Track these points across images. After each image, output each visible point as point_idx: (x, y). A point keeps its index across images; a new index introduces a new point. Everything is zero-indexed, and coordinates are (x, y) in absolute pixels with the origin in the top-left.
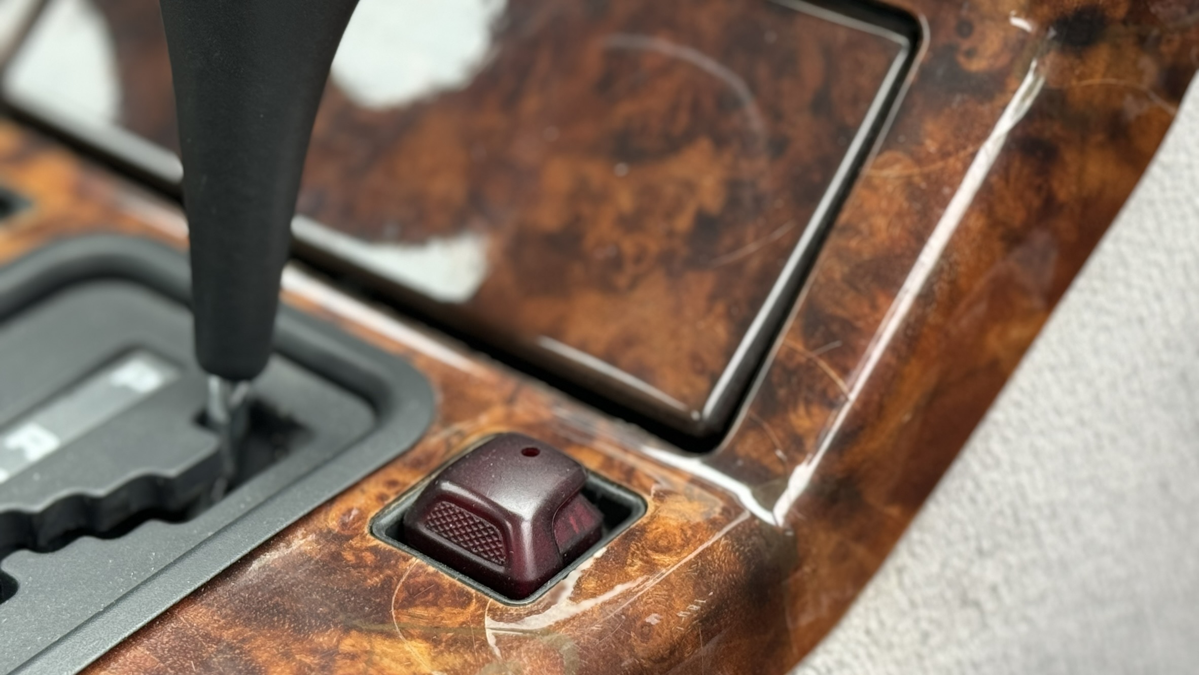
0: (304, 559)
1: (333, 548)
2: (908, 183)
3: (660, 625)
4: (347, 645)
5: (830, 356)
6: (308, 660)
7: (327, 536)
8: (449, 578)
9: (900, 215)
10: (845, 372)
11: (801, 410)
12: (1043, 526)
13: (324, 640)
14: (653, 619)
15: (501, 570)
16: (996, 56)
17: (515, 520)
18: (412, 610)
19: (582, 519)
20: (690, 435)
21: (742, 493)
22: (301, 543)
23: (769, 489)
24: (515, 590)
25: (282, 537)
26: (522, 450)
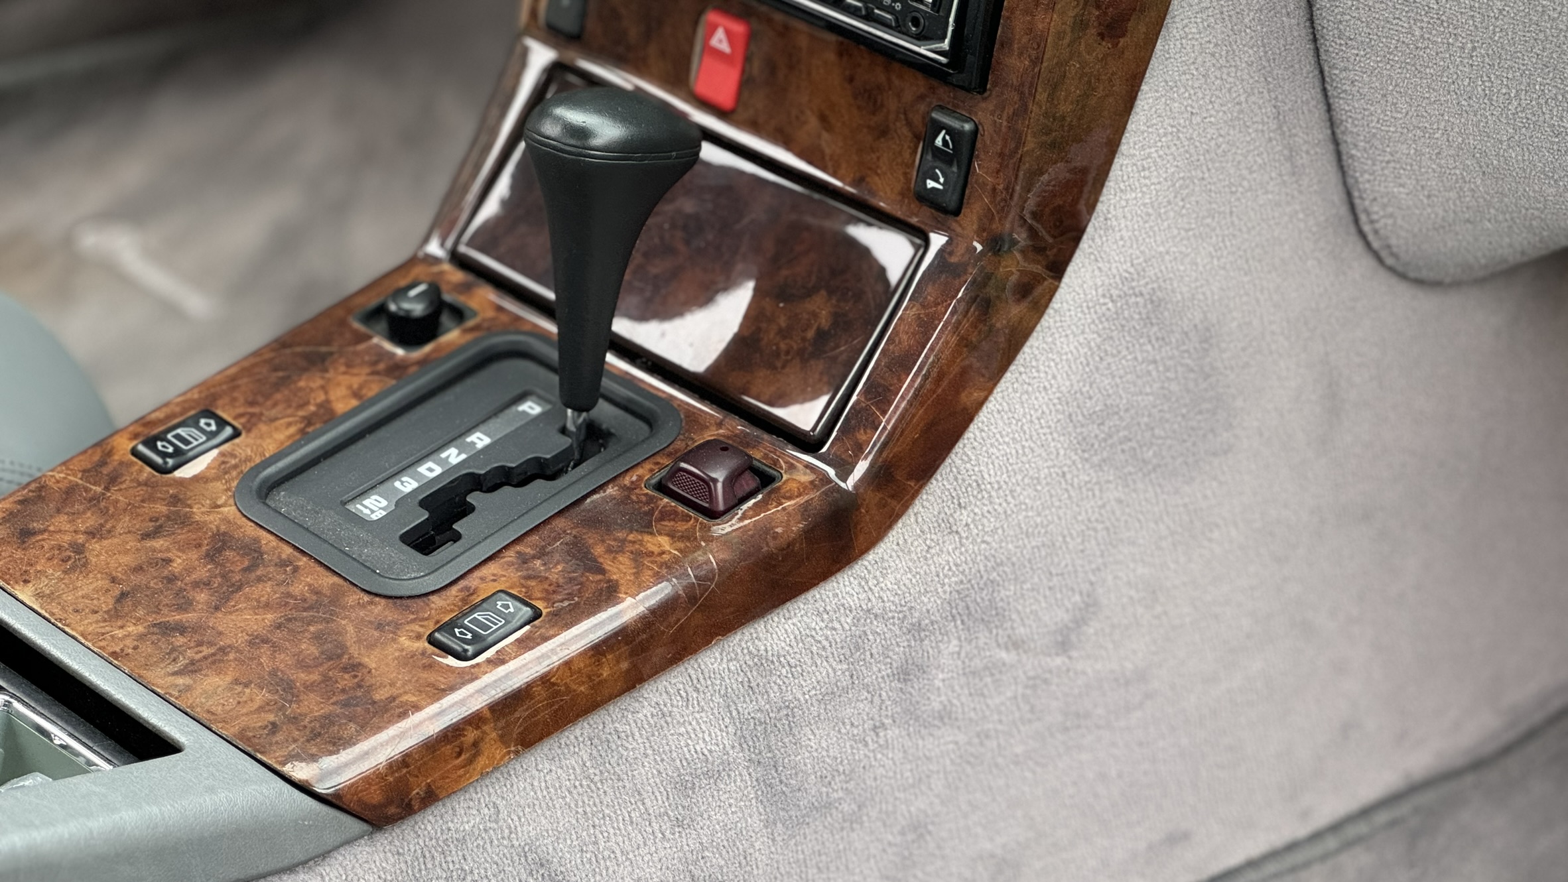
0: (612, 498)
1: (626, 493)
2: (919, 317)
3: (783, 533)
4: (631, 537)
5: (877, 404)
6: (612, 543)
7: (624, 488)
8: (681, 508)
9: (914, 334)
10: (884, 413)
11: (862, 431)
12: (994, 494)
13: (620, 535)
14: (779, 530)
15: (706, 505)
16: (963, 255)
17: (715, 481)
18: (663, 523)
19: (749, 482)
20: (808, 443)
21: (831, 472)
22: (611, 490)
23: (845, 470)
24: (713, 515)
25: (601, 487)
26: (720, 447)
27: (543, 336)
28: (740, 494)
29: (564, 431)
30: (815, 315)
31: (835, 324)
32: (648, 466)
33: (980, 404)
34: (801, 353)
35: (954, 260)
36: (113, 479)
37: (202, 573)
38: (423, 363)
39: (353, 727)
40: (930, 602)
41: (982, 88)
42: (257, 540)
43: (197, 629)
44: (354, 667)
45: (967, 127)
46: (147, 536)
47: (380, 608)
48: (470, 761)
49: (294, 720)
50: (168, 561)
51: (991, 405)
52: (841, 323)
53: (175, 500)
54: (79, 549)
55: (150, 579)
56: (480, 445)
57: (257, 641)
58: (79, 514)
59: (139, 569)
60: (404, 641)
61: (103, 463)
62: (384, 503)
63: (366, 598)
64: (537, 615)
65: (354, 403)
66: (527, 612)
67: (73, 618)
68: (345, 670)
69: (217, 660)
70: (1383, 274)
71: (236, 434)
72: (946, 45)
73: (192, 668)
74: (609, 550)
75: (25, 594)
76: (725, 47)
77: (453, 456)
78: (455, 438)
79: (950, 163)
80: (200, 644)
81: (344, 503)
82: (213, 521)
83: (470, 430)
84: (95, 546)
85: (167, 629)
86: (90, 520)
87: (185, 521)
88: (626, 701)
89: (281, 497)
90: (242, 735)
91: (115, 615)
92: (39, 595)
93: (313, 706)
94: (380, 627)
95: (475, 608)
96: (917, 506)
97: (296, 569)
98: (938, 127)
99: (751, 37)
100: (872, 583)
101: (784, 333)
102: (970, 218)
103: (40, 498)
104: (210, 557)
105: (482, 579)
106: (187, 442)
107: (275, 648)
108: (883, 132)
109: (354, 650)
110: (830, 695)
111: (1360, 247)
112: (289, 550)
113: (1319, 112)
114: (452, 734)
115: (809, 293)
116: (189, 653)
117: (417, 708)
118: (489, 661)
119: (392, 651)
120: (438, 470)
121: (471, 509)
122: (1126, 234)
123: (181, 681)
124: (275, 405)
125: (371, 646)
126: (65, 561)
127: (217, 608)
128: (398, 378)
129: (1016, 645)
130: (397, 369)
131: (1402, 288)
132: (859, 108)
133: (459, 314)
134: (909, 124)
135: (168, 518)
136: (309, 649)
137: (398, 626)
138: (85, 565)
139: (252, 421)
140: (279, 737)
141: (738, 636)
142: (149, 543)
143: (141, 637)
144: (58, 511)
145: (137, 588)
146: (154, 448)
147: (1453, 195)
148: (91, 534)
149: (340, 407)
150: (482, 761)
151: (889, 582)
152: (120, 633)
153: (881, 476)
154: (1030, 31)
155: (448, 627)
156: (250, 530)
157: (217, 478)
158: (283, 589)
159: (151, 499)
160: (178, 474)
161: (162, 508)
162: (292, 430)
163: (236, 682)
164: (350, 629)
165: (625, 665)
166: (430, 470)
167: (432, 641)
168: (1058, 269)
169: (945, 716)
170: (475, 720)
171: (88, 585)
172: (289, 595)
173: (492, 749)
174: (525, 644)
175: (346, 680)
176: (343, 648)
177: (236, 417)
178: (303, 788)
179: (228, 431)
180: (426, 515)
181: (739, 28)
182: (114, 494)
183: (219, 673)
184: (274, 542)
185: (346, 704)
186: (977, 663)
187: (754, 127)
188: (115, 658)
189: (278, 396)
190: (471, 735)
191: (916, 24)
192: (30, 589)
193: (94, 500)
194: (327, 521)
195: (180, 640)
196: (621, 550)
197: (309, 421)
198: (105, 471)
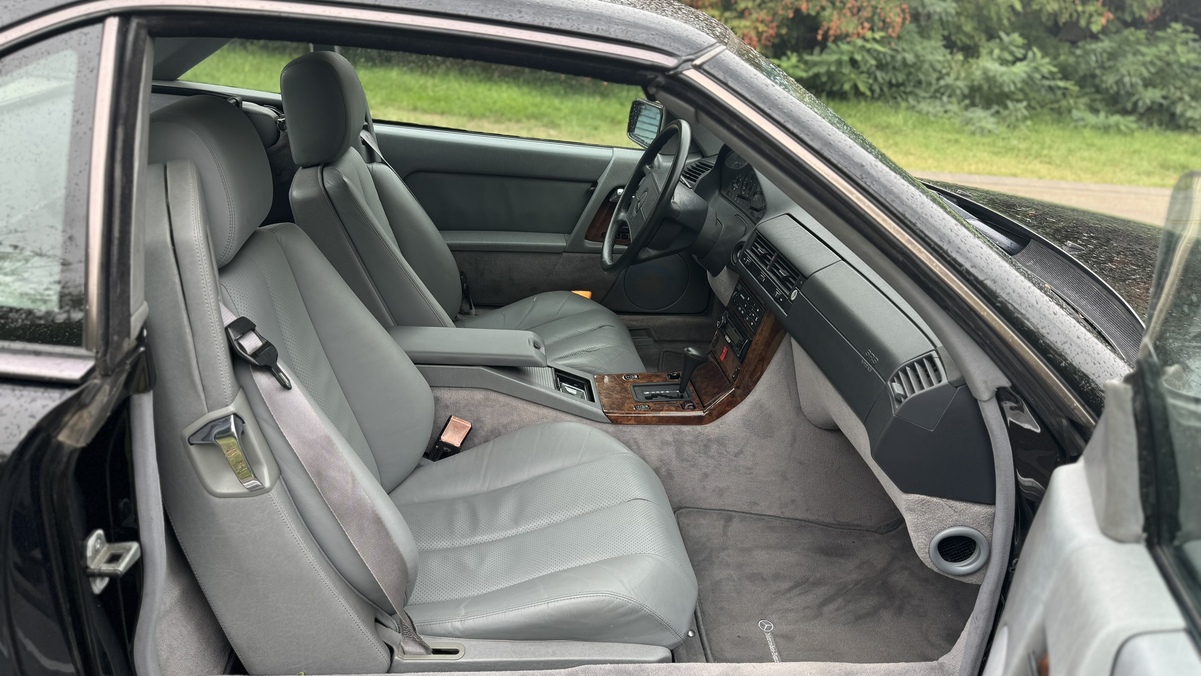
19: (692, 407)
20: (704, 407)
23: (705, 411)
24: (684, 409)
25: (674, 401)
26: (692, 402)
28: (689, 408)
29: (678, 395)
32: (682, 401)
36: (619, 378)
37: (619, 390)
38: (669, 381)
39: (616, 409)
41: (742, 364)
42: (628, 390)
43: (610, 394)
44: (623, 405)
45: (739, 369)
46: (617, 384)
47: (633, 401)
48: (629, 421)
50: (616, 387)
52: (717, 393)
53: (624, 382)
55: (612, 388)
56: (667, 392)
57: (616, 397)
60: (632, 405)
62: (648, 393)
65: (658, 383)
66: (649, 409)
67: (598, 386)
70: (804, 420)
71: (639, 379)
72: (739, 355)
74: (666, 407)
75: (596, 381)
76: (724, 352)
77: (662, 392)
78: (665, 391)
80: (610, 396)
81: (643, 391)
82: (625, 386)
83: (667, 390)
84: (610, 383)
85: (607, 392)
86: (612, 380)
87: (623, 385)
89: (636, 388)
90: (603, 405)
91: (603, 389)
93: (614, 406)
94: (631, 403)
95: (643, 405)
96: (715, 421)
97: (629, 394)
99: (727, 351)
100: (703, 429)
102: (736, 382)
104: (621, 389)
105: (648, 403)
106: (632, 377)
107: (618, 399)
108: (733, 368)
109: (625, 403)
110: (692, 443)
111: (802, 414)
113: (795, 387)
114: (627, 417)
115: (716, 388)
119: (629, 405)
121: (658, 398)
122: (758, 393)
123: (603, 397)
127: (616, 393)
128: (664, 381)
129: (727, 452)
131: (812, 426)
132: (732, 364)
134: (735, 367)
135: (621, 384)
138: (606, 384)
139: (642, 378)
140: (607, 407)
141: (678, 426)
143: (605, 392)
144: (609, 378)
145: (609, 388)
146: (627, 376)
149: (654, 382)
151: (706, 431)
152: (603, 391)
153: (709, 416)
154: (749, 356)
155: (638, 406)
157: (631, 382)
160: (627, 380)
161: (621, 382)
164: (628, 402)
165: (657, 420)
166: (657, 392)
167: (635, 406)
168: (746, 395)
170: (631, 416)
172: (626, 396)
173: (632, 422)
174: (645, 411)
178: (604, 412)
180: (651, 396)
183: (608, 398)
184: (630, 391)
188: (599, 392)
189: (648, 378)
190: (630, 418)
191: (738, 352)
192: (598, 383)
193: (615, 379)
194: (640, 391)
195: (608, 394)
196: (668, 407)
197: (649, 381)
198: (620, 376)
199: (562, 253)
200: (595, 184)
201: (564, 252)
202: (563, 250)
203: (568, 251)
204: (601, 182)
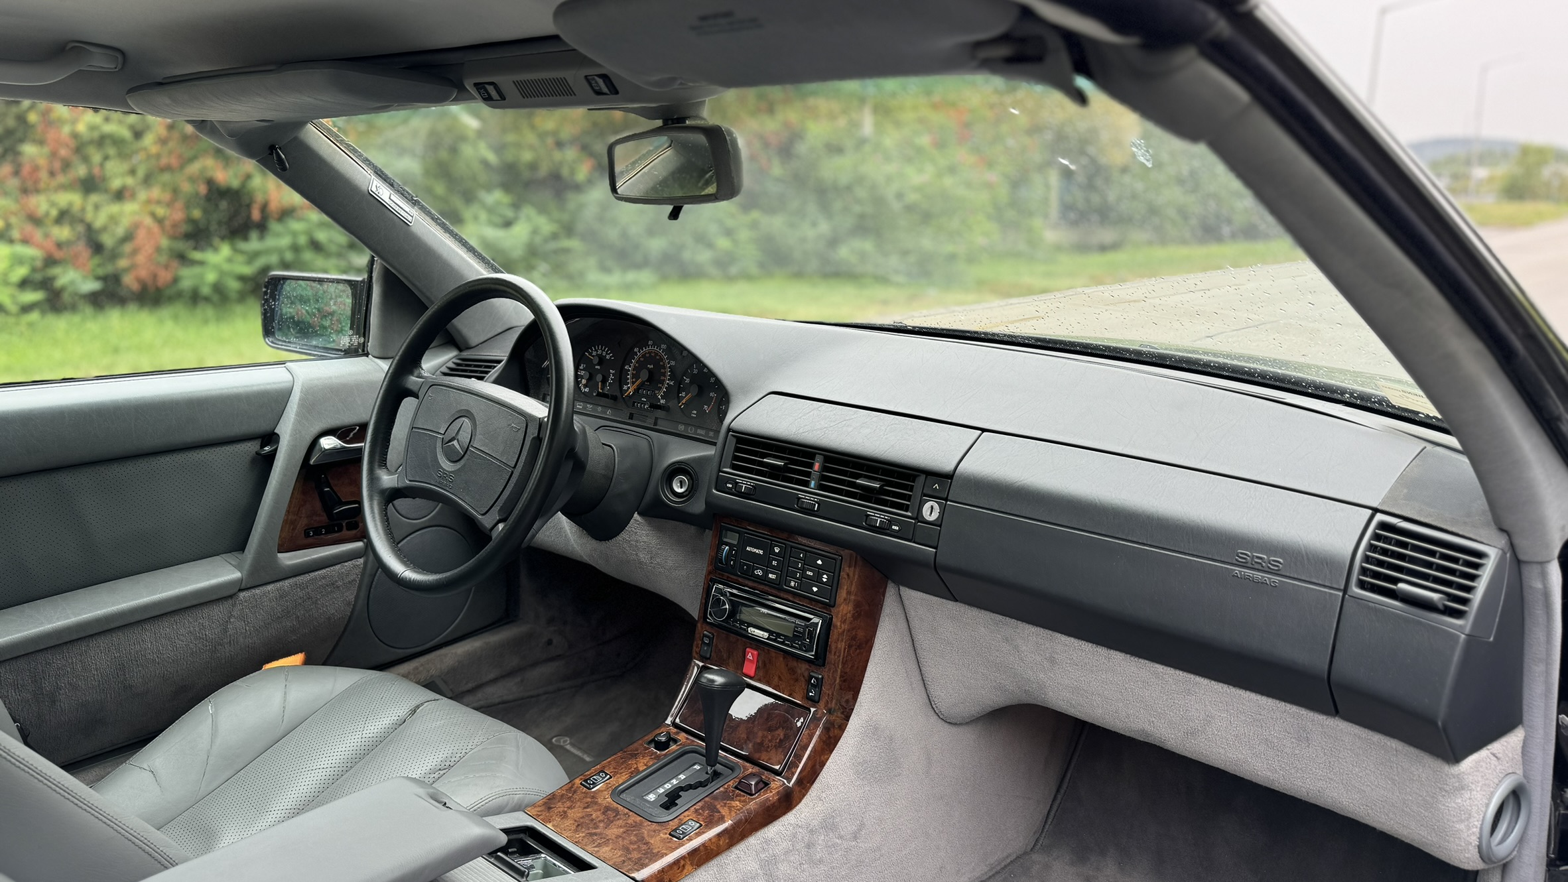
0: (722, 791)
1: (726, 790)
3: (772, 800)
4: (728, 802)
5: (798, 760)
6: (722, 804)
9: (806, 741)
11: (794, 769)
15: (750, 792)
17: (752, 784)
18: (737, 797)
19: (761, 785)
20: (778, 773)
21: (785, 781)
22: (721, 789)
23: (789, 780)
24: (752, 795)
25: (719, 788)
26: (753, 775)
27: (701, 746)
28: (759, 789)
29: (707, 773)
30: (779, 735)
31: (785, 737)
32: (732, 781)
33: (828, 759)
34: (775, 746)
35: (818, 716)
36: (575, 792)
37: (601, 818)
38: (665, 755)
39: (647, 860)
40: (815, 823)
41: (824, 665)
42: (617, 808)
43: (600, 834)
44: (647, 843)
45: (820, 676)
46: (585, 808)
47: (654, 826)
48: (682, 871)
49: (630, 859)
50: (592, 815)
51: (830, 760)
52: (787, 737)
53: (593, 797)
54: (565, 812)
55: (587, 820)
56: (682, 778)
57: (618, 837)
58: (565, 802)
59: (583, 817)
60: (661, 835)
61: (572, 787)
62: (654, 796)
63: (650, 823)
64: (701, 825)
65: (645, 767)
66: (698, 825)
67: (563, 832)
68: (644, 844)
69: (607, 841)
70: (940, 720)
71: (611, 777)
72: (813, 653)
73: (599, 845)
74: (721, 806)
75: (550, 825)
76: (751, 658)
77: (675, 782)
78: (675, 777)
79: (816, 688)
80: (601, 838)
81: (643, 797)
82: (605, 803)
83: (679, 774)
84: (570, 811)
85: (591, 834)
86: (568, 804)
87: (596, 803)
88: (727, 853)
89: (623, 796)
90: (614, 864)
91: (576, 831)
92: (553, 826)
93: (635, 855)
94: (654, 831)
95: (682, 825)
96: (810, 792)
97: (629, 816)
98: (811, 677)
99: (759, 655)
100: (798, 816)
101: (770, 741)
102: (822, 704)
103: (554, 798)
104: (604, 813)
105: (685, 817)
106: (597, 780)
107: (624, 839)
108: (797, 680)
109: (647, 838)
110: (787, 852)
111: (933, 712)
112: (627, 810)
113: (918, 671)
114: (676, 862)
115: (777, 729)
116: (598, 841)
117: (666, 855)
118: (687, 840)
119: (658, 838)
120: (670, 786)
121: (681, 796)
122: (866, 707)
123: (596, 849)
124: (622, 769)
125: (652, 837)
126: (561, 816)
127: (606, 828)
128: (658, 760)
129: (841, 837)
130: (658, 758)
131: (946, 725)
132: (790, 674)
133: (675, 741)
134: (804, 676)
135: (591, 802)
136: (633, 838)
137: (660, 831)
138: (567, 817)
139: (616, 773)
140: (626, 864)
141: (760, 833)
142: (585, 810)
143: (584, 837)
144: (559, 802)
145: (583, 823)
146: (587, 783)
147: (957, 695)
148: (568, 808)
149: (641, 769)
150: (685, 871)
151: (803, 816)
152: (577, 836)
153: (799, 781)
154: (836, 648)
155: (675, 830)
156: (615, 805)
157: (605, 790)
158: (625, 822)
159: (586, 797)
160: (593, 790)
161: (589, 800)
162: (627, 776)
163: (612, 849)
164: (646, 832)
165: (727, 841)
166: (668, 786)
167: (670, 834)
168: (847, 718)
169: (821, 861)
170: (683, 858)
171: (568, 822)
172: (627, 823)
173: (688, 867)
174: (698, 835)
175: (644, 847)
176: (643, 838)
177: (611, 773)
178: (633, 879)
179: (608, 776)
180: (667, 799)
181: (755, 653)
182: (575, 796)
183: (607, 846)
184: (622, 808)
185: (644, 854)
186: (830, 843)
187: (760, 681)
188: (576, 843)
189: (623, 766)
190: (682, 862)
191: (805, 647)
192: (551, 824)
193: (570, 798)
194: (638, 801)
195: (595, 837)
196: (725, 806)
197: (632, 773)
198: (573, 789)
199: (235, 594)
200: (271, 438)
201: (241, 590)
202: (240, 587)
203: (249, 586)
204: (286, 429)
